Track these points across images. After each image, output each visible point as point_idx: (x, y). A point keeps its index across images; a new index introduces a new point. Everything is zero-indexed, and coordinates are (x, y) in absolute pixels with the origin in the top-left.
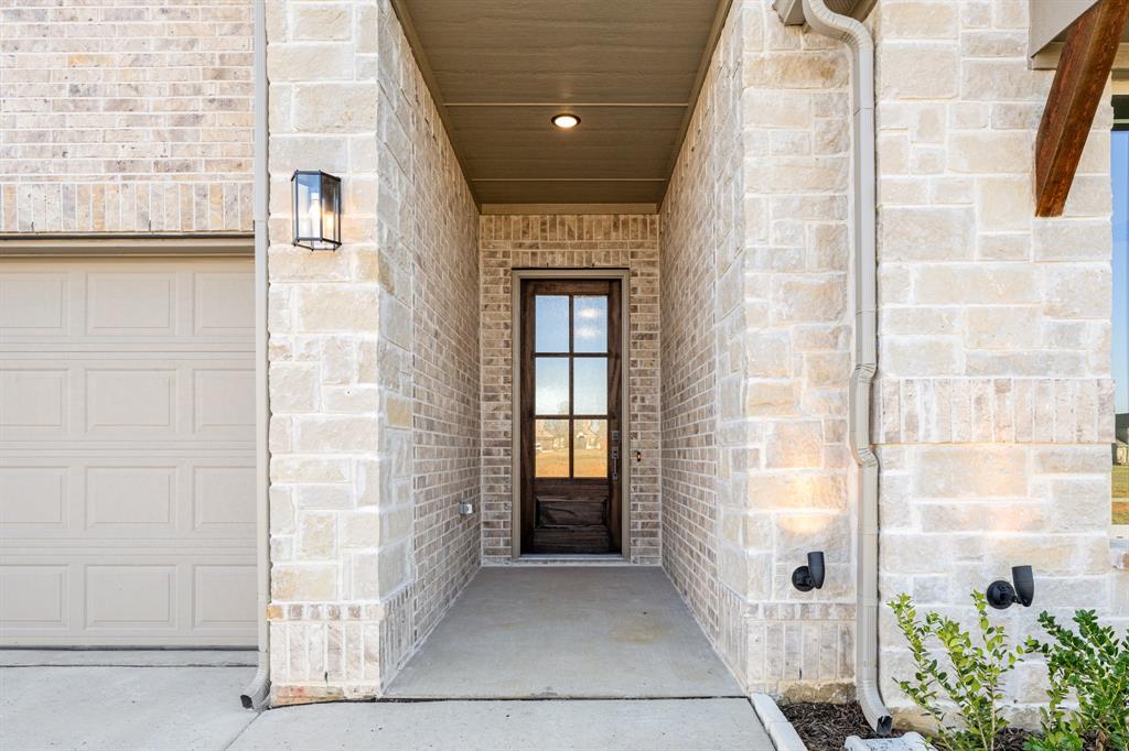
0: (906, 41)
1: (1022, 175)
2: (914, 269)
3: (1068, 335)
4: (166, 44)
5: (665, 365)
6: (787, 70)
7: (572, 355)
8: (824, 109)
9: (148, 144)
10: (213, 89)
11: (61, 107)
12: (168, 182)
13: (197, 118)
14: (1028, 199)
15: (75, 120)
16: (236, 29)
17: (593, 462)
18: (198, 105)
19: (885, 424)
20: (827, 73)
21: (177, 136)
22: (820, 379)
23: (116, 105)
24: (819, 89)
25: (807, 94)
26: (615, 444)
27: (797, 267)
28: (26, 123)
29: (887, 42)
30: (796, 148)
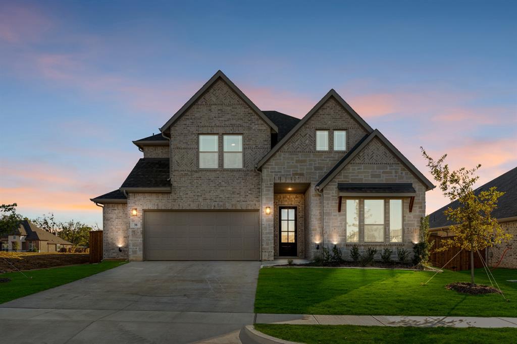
0: (326, 196)
1: (337, 208)
2: (327, 218)
3: (341, 224)
4: (244, 187)
5: (305, 223)
6: (315, 196)
7: (288, 220)
8: (320, 199)
9: (242, 199)
10: (249, 192)
11: (231, 194)
12: (244, 203)
13: (247, 196)
14: (338, 211)
15: (233, 196)
16: (252, 185)
17: (292, 239)
18: (248, 194)
19: (324, 232)
20: (320, 195)
21: (245, 198)
22: (319, 227)
23: (238, 194)
24: (319, 197)
25: (318, 198)
26: (296, 236)
27: (317, 216)
28: (227, 196)
29: (324, 196)
30: (317, 203)
